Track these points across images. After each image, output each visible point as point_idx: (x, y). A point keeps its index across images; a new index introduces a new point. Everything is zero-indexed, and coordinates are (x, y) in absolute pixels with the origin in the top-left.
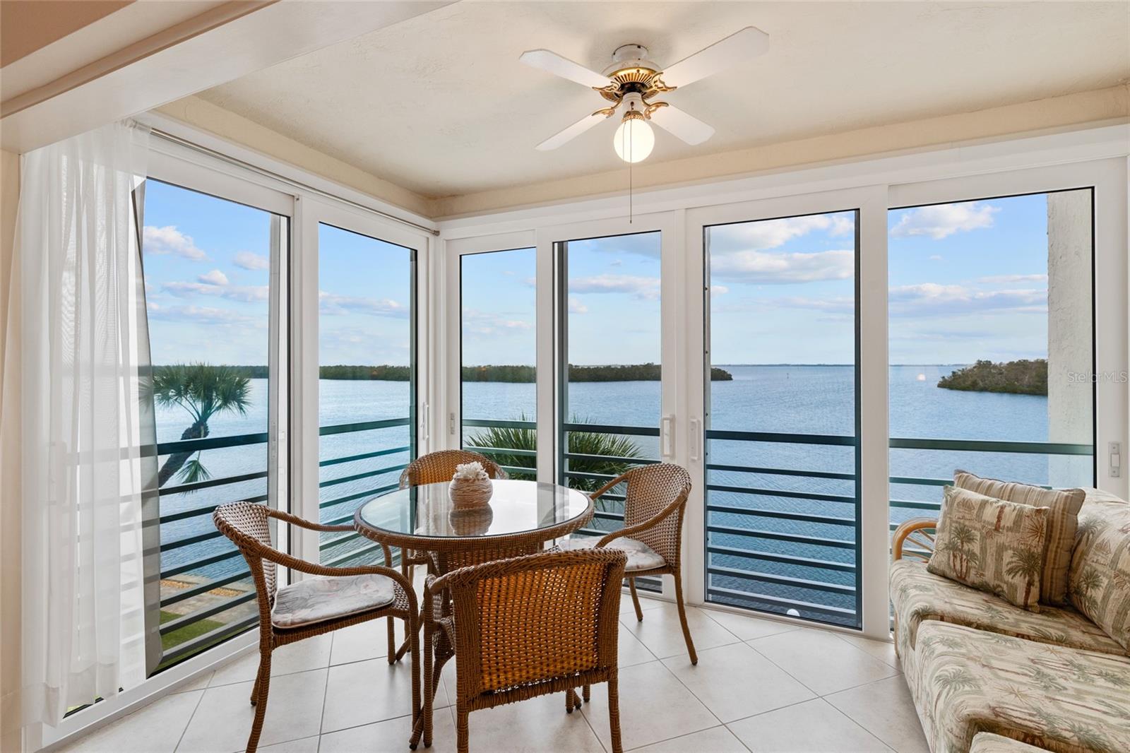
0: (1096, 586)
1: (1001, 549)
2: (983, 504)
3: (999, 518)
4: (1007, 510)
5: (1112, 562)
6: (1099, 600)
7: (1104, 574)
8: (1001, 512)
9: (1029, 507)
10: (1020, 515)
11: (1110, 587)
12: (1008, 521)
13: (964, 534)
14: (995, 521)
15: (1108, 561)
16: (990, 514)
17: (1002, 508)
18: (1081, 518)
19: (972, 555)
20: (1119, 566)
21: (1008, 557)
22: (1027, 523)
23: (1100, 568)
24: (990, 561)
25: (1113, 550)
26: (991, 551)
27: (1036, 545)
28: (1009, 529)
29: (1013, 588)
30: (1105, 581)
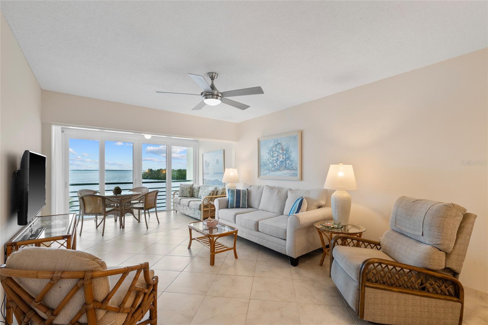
1: (187, 191)
2: (185, 187)
8: (187, 187)
9: (189, 186)
10: (189, 187)
13: (183, 191)
16: (185, 188)
18: (193, 187)
19: (184, 193)
21: (188, 192)
22: (189, 188)
24: (186, 193)
26: (186, 192)
27: (190, 190)
28: (187, 189)
29: (188, 195)
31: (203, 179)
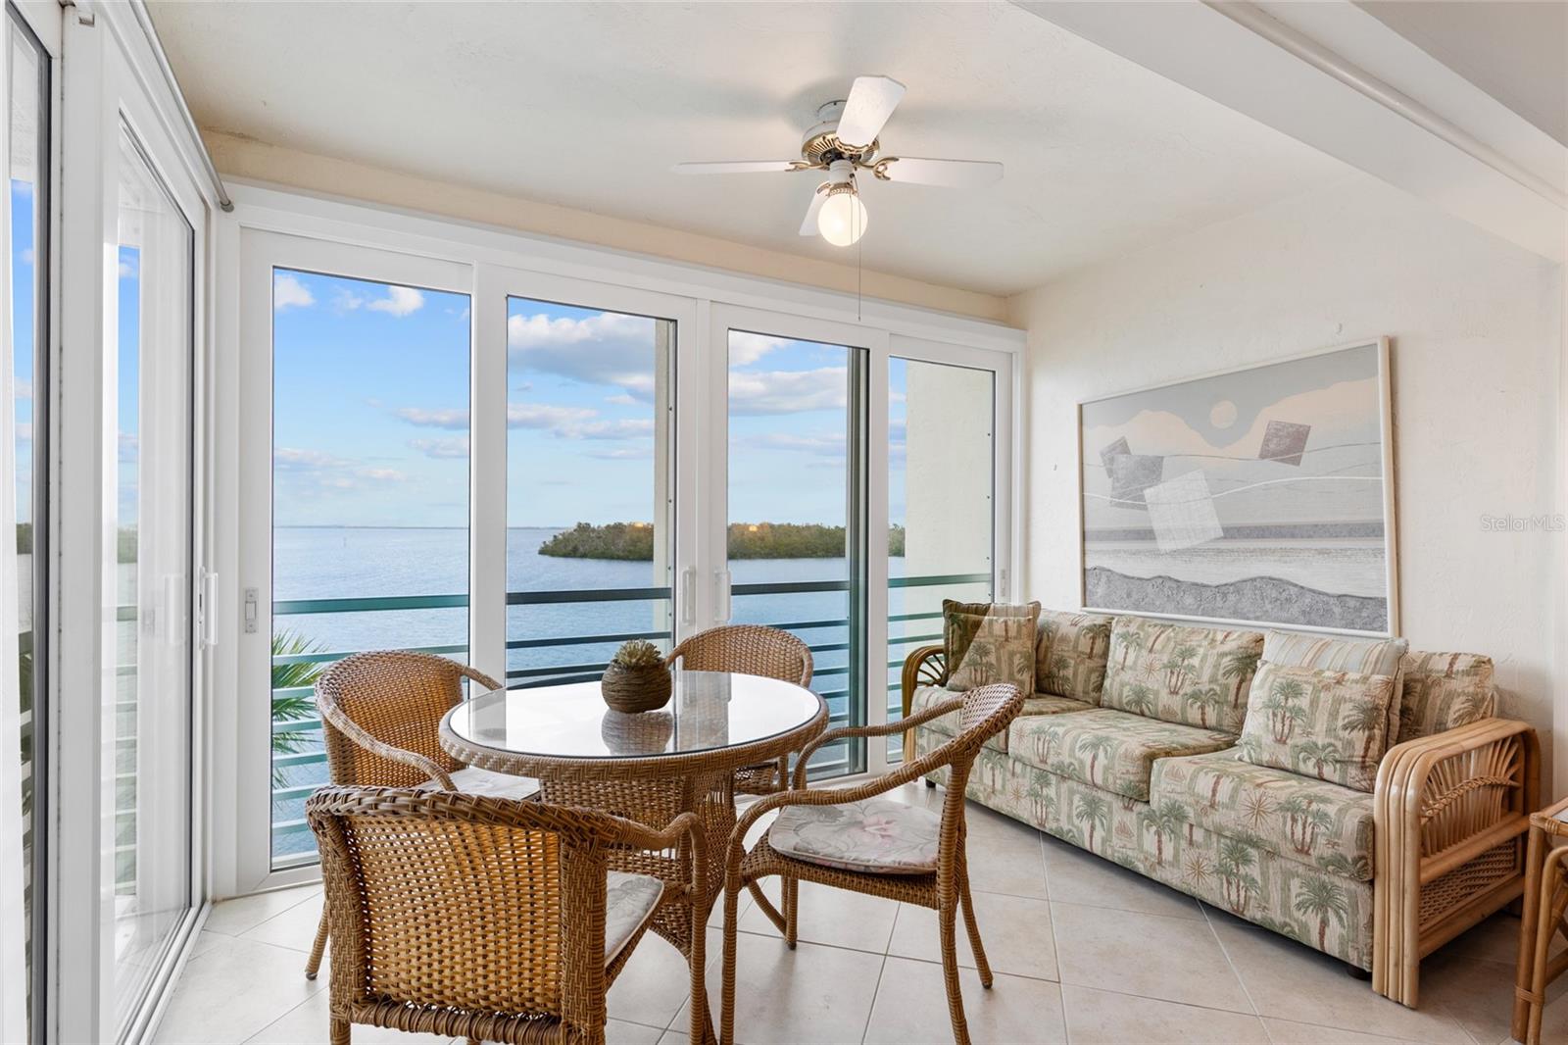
0: (1066, 667)
1: (1012, 654)
2: (991, 623)
3: (1006, 631)
4: (1010, 623)
5: (1074, 647)
6: (1071, 677)
7: (1069, 657)
8: (1006, 625)
10: (1020, 625)
11: (1077, 665)
12: (1013, 633)
13: (981, 651)
14: (1004, 633)
15: (1071, 648)
16: (1000, 629)
17: (1006, 622)
19: (990, 666)
20: (1080, 649)
21: (1017, 660)
22: (1024, 630)
23: (1065, 654)
25: (1073, 639)
26: (1005, 658)
28: (1015, 638)
30: (1072, 662)
31: (1084, 571)
